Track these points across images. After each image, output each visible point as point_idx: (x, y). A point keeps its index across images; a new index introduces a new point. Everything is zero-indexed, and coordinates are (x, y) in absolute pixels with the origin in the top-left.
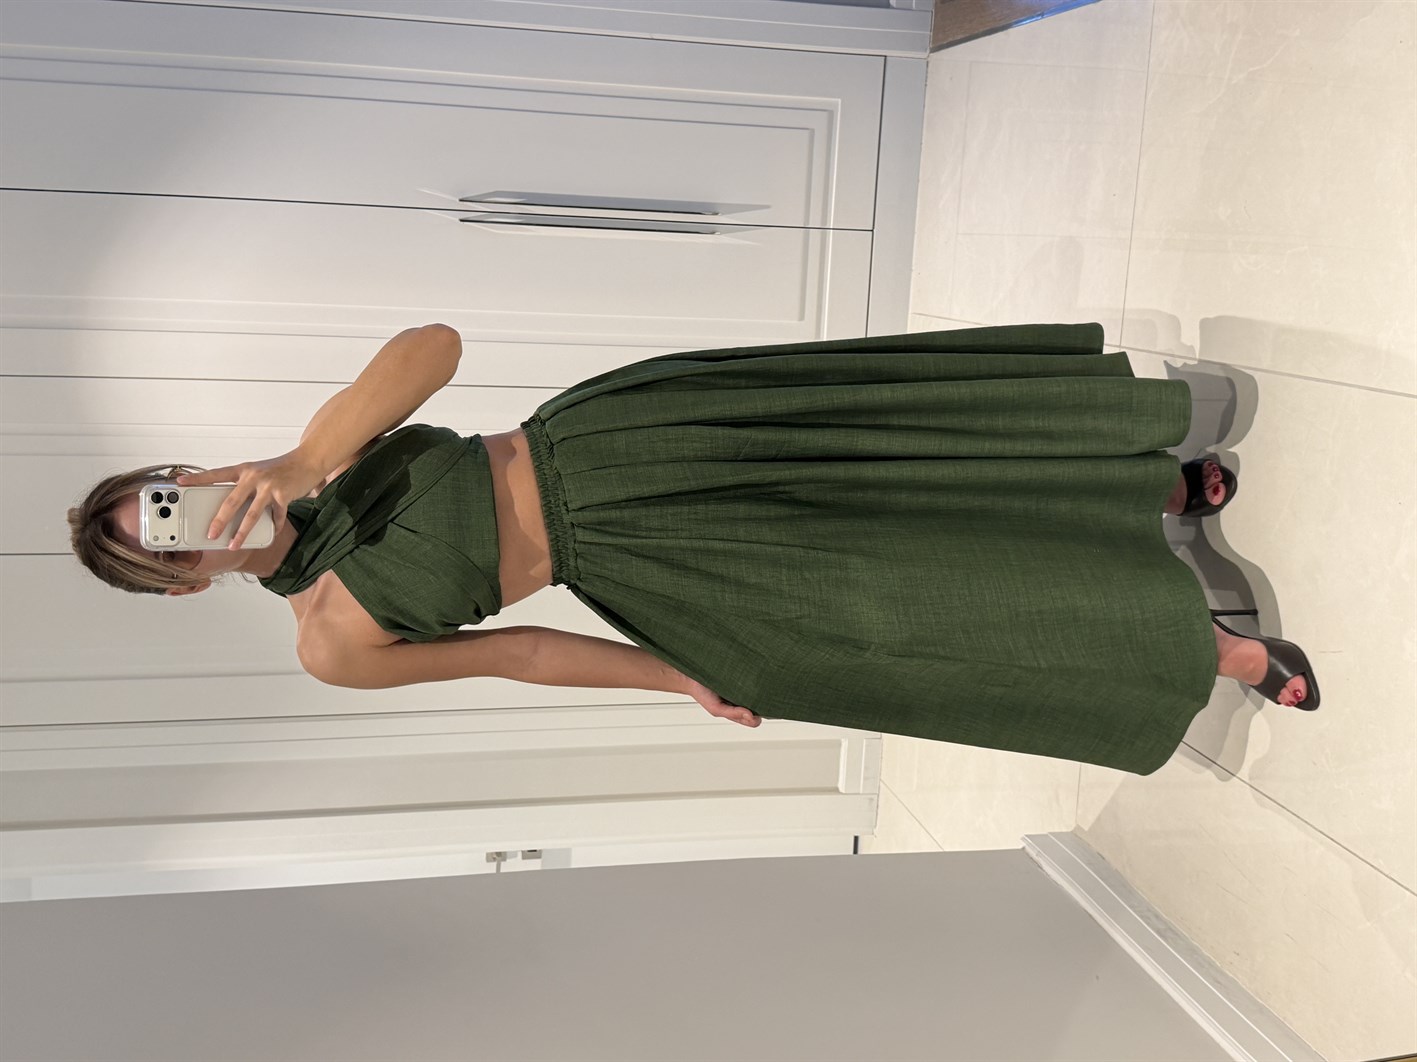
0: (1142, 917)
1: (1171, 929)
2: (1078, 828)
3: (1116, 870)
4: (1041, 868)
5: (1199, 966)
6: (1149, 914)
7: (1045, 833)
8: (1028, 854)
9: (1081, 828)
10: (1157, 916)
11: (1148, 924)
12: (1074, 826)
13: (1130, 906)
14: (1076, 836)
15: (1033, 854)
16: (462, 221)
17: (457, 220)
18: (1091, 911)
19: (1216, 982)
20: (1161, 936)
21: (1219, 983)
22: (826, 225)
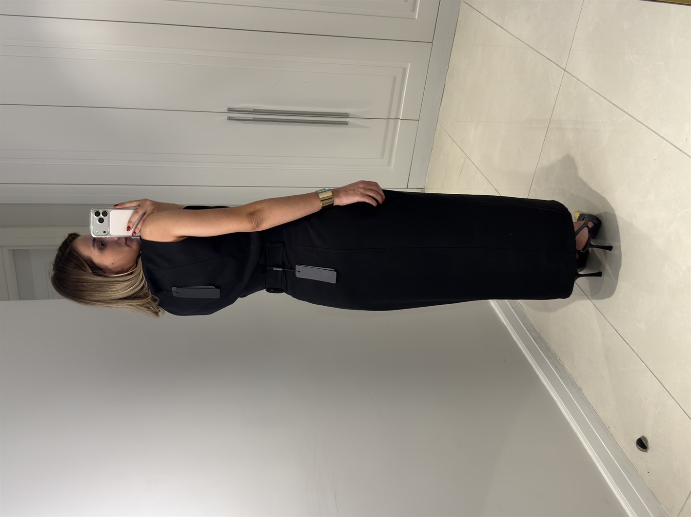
0: (528, 330)
1: (540, 337)
5: (549, 358)
6: (531, 329)
10: (535, 330)
11: (530, 334)
13: (523, 324)
19: (556, 367)
20: (535, 341)
21: (557, 368)
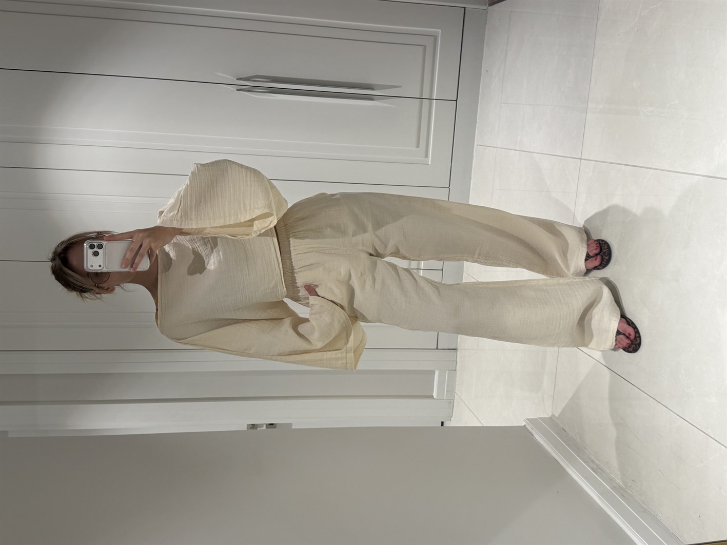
0: (584, 462)
3: (572, 437)
6: (588, 460)
7: (536, 417)
8: (526, 428)
9: (554, 415)
10: (593, 461)
11: (587, 465)
12: (551, 414)
13: (578, 456)
14: (551, 419)
15: (529, 428)
16: (237, 90)
18: (557, 458)
19: (621, 495)
20: (594, 471)
22: (431, 97)
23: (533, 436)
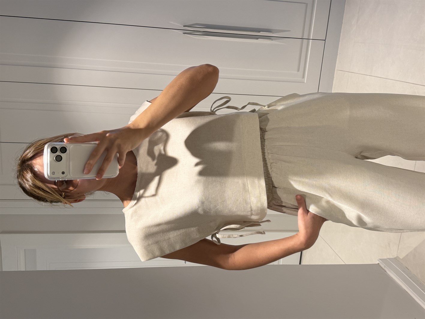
2: (398, 257)
3: (414, 274)
4: (386, 272)
7: (386, 258)
8: (380, 266)
9: (399, 258)
12: (396, 256)
14: (396, 259)
15: (382, 266)
16: (184, 33)
17: (182, 33)
18: (407, 290)
22: (309, 38)
23: (385, 271)
